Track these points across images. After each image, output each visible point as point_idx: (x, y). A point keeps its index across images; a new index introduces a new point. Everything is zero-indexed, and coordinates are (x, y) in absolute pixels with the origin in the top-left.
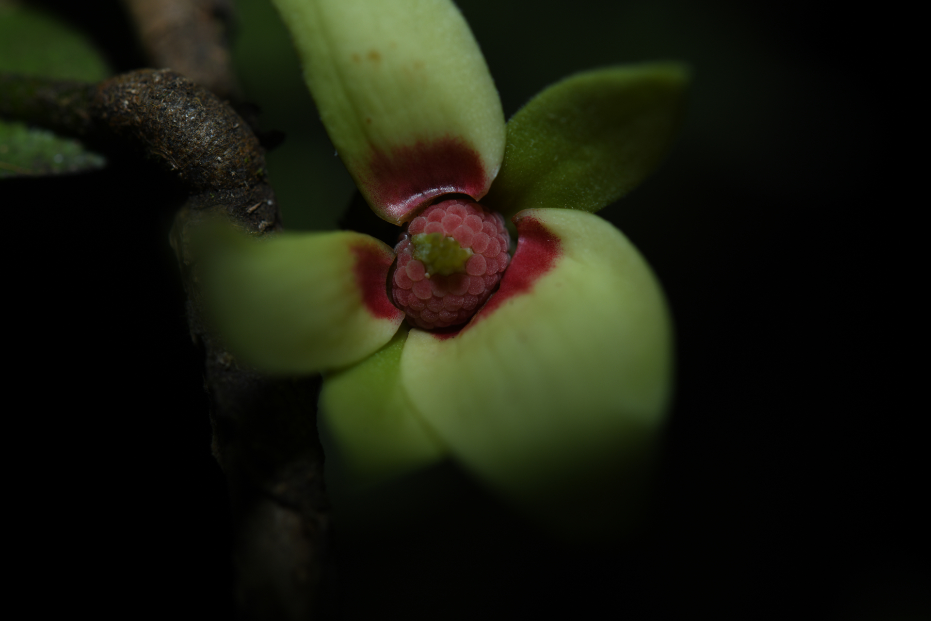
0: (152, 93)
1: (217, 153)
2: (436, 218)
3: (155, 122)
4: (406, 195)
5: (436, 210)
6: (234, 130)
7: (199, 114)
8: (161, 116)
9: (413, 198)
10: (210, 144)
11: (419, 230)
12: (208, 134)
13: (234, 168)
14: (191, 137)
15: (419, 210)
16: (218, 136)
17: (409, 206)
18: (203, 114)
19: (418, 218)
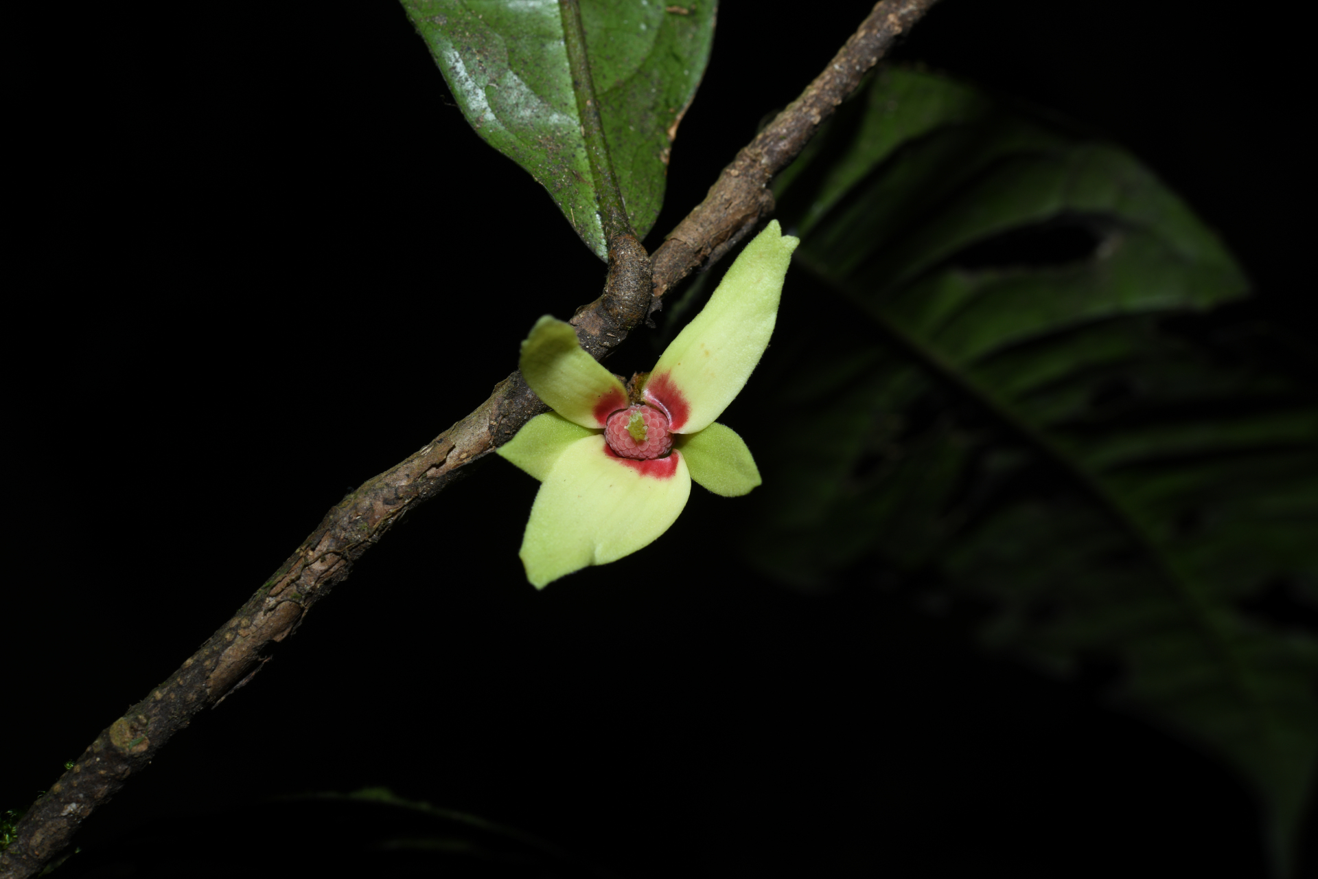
0: (633, 261)
1: (623, 306)
2: (652, 416)
3: (620, 270)
4: (657, 396)
5: (657, 414)
6: (639, 306)
7: (635, 287)
8: (625, 272)
9: (657, 401)
10: (625, 300)
11: (643, 411)
12: (628, 296)
13: (622, 316)
14: (623, 290)
15: (652, 406)
16: (630, 301)
17: (653, 401)
18: (636, 289)
19: (648, 408)
